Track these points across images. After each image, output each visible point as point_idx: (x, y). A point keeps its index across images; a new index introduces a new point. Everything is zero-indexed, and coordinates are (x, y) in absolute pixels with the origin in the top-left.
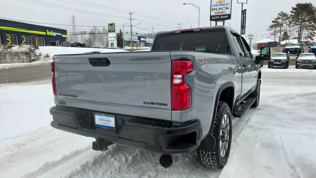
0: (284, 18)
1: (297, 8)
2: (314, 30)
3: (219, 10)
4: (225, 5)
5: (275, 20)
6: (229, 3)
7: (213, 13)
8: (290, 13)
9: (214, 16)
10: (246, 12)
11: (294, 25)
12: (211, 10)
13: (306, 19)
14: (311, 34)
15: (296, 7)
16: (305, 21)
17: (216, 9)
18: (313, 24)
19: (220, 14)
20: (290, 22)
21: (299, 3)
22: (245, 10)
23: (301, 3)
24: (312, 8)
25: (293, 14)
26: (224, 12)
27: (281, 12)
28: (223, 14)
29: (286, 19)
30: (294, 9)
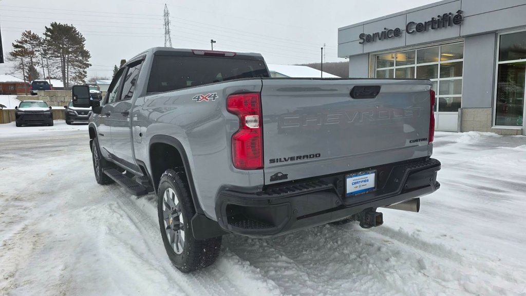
0: (34, 42)
1: (53, 30)
2: (84, 68)
5: (19, 44)
8: (44, 37)
11: (53, 57)
13: (70, 50)
14: (80, 73)
15: (51, 28)
16: (68, 53)
18: (81, 58)
20: (45, 50)
21: (55, 23)
23: (58, 23)
24: (77, 34)
25: (49, 38)
27: (28, 31)
29: (37, 45)
30: (48, 30)
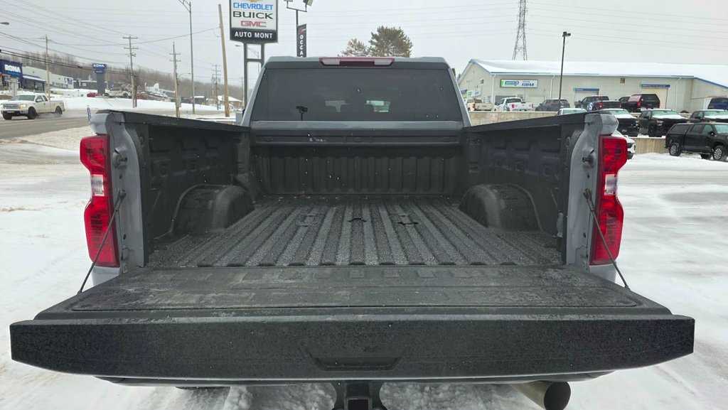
0: (359, 52)
1: (380, 36)
3: (250, 17)
4: (264, 7)
5: (343, 55)
6: (271, 6)
7: (237, 23)
8: (369, 45)
9: (239, 30)
10: (305, 31)
12: (232, 14)
15: (377, 33)
17: (242, 14)
19: (252, 27)
21: (382, 27)
22: (304, 26)
23: (385, 28)
24: (405, 39)
25: (374, 46)
26: (261, 24)
27: (354, 39)
28: (259, 28)
29: (361, 55)
30: (374, 36)
